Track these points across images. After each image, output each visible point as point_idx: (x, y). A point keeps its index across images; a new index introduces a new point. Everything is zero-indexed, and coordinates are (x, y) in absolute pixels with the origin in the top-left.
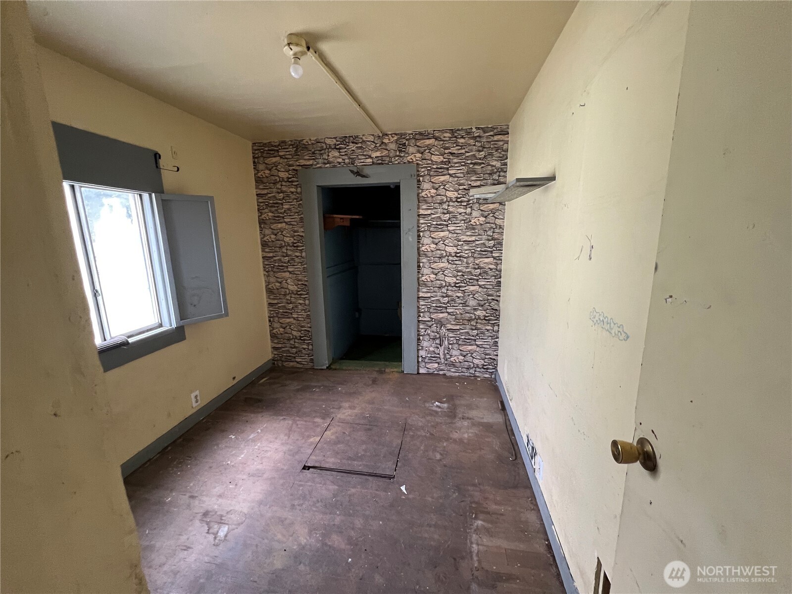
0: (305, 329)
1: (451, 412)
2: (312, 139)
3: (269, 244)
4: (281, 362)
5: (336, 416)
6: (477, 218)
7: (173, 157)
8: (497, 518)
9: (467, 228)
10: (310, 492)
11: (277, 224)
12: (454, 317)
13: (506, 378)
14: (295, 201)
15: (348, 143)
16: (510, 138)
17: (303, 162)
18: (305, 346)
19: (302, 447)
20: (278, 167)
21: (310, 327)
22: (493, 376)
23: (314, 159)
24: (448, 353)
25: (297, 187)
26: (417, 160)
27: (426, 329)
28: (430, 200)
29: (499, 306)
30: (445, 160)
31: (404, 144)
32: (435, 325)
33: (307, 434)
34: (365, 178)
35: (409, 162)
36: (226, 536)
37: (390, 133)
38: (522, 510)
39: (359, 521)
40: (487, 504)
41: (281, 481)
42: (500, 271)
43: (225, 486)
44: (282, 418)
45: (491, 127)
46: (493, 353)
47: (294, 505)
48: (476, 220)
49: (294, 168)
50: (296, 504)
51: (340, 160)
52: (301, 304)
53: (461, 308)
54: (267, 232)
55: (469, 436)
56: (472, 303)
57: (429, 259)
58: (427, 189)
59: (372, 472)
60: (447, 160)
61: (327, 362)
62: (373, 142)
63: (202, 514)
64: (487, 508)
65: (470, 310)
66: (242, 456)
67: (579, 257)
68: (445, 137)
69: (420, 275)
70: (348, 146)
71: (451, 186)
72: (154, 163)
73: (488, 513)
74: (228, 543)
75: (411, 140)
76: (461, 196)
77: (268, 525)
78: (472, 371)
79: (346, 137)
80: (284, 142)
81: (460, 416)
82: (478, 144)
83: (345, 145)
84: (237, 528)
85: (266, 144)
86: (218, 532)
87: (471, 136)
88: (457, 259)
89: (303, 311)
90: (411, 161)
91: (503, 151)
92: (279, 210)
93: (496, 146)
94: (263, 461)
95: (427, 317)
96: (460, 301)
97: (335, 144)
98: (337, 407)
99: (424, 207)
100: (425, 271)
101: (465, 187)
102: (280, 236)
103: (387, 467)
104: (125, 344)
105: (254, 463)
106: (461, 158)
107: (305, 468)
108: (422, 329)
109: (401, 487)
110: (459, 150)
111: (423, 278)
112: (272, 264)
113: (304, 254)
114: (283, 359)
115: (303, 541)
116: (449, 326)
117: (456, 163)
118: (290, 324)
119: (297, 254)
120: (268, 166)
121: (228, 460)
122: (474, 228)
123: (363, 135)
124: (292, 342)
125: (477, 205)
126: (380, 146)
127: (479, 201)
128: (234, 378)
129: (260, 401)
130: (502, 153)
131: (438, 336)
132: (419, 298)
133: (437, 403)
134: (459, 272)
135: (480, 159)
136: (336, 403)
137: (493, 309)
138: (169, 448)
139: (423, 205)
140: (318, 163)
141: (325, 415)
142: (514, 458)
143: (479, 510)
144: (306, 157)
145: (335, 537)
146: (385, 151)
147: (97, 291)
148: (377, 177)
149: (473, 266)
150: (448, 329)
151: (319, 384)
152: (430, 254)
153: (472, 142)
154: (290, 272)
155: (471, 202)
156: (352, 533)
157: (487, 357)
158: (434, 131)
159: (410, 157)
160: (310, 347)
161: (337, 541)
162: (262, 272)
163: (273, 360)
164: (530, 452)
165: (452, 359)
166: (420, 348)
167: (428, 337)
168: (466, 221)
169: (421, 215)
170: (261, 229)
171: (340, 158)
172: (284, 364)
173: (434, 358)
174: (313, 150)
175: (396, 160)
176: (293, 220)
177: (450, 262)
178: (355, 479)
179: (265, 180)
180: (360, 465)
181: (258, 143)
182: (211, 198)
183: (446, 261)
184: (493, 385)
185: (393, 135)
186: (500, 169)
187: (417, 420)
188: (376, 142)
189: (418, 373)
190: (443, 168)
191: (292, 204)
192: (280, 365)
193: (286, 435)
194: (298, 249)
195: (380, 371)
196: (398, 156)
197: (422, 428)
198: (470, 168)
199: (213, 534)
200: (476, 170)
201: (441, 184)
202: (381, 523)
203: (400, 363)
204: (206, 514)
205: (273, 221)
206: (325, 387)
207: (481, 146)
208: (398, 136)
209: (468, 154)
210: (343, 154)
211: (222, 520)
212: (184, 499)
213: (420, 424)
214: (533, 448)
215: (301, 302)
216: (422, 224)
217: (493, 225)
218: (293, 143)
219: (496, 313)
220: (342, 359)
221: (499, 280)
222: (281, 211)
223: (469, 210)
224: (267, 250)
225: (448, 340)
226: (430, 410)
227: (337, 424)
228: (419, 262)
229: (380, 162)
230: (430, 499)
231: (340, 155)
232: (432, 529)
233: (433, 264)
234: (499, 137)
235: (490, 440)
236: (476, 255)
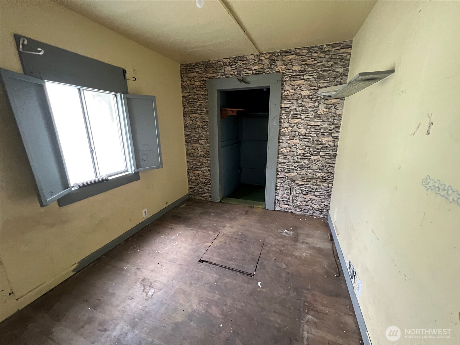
0: (208, 178)
1: (295, 237)
2: (215, 60)
3: (189, 126)
4: (193, 196)
5: (222, 232)
6: (322, 109)
7: (134, 73)
8: (323, 316)
9: (314, 117)
10: (202, 277)
11: (193, 114)
12: (301, 176)
13: (335, 219)
14: (204, 100)
15: (238, 61)
16: (353, 50)
17: (209, 75)
18: (207, 188)
19: (200, 248)
20: (195, 79)
21: (210, 177)
22: (326, 217)
23: (216, 73)
24: (295, 199)
25: (205, 91)
26: (282, 70)
27: (282, 183)
28: (289, 97)
29: (334, 171)
30: (302, 69)
31: (274, 60)
32: (288, 181)
33: (204, 240)
34: (247, 84)
35: (277, 72)
36: (152, 295)
37: (265, 52)
38: (342, 314)
39: (229, 300)
40: (316, 304)
41: (186, 268)
42: (337, 146)
43: (155, 265)
44: (190, 229)
45: (338, 43)
46: (326, 201)
47: (192, 283)
48: (321, 111)
49: (204, 79)
50: (193, 283)
51: (232, 73)
52: (205, 163)
53: (307, 170)
54: (188, 119)
55: (306, 255)
56: (314, 167)
57: (286, 137)
58: (288, 90)
59: (240, 270)
60: (303, 69)
61: (219, 198)
62: (254, 59)
63: (141, 280)
64: (316, 308)
65: (312, 172)
66: (167, 249)
67: (414, 133)
68: (303, 53)
69: (280, 148)
70: (237, 63)
71: (305, 88)
72: (123, 76)
73: (317, 311)
74: (153, 299)
75: (279, 56)
76: (312, 94)
77: (176, 293)
78: (311, 212)
79: (236, 57)
80: (199, 63)
81: (301, 241)
82: (327, 56)
83: (235, 62)
84: (159, 292)
85: (188, 65)
86: (148, 292)
87: (322, 51)
88: (306, 137)
89: (207, 167)
90: (278, 71)
91: (346, 60)
92: (195, 106)
93: (341, 57)
94: (178, 253)
95: (282, 175)
96: (306, 166)
97: (229, 62)
98: (222, 226)
99: (285, 102)
100: (283, 145)
101: (315, 88)
102: (194, 122)
103: (250, 268)
104: (107, 180)
105: (172, 254)
106: (313, 67)
107: (201, 261)
108: (279, 182)
109: (258, 283)
110: (313, 61)
111: (282, 150)
112: (190, 139)
113: (208, 133)
114: (195, 194)
115: (195, 307)
116: (297, 182)
117: (310, 71)
118: (199, 174)
119: (204, 133)
120: (189, 79)
121: (159, 250)
122: (320, 116)
123: (247, 55)
124: (200, 185)
125: (323, 101)
126: (258, 62)
127: (325, 97)
128: (167, 203)
129: (179, 217)
130: (345, 62)
131: (289, 188)
132: (278, 162)
133: (285, 230)
134: (307, 146)
135: (328, 67)
136: (223, 224)
137: (329, 172)
138: (130, 239)
139: (284, 101)
140: (218, 76)
141: (215, 230)
142: (338, 275)
143: (310, 308)
144: (211, 72)
145: (213, 308)
146: (261, 65)
147: (93, 150)
148: (255, 83)
149: (317, 143)
150: (296, 184)
151: (214, 211)
152: (287, 134)
153: (323, 55)
154: (200, 143)
155: (319, 98)
156: (225, 308)
157: (322, 204)
158: (296, 49)
159: (277, 69)
160: (210, 189)
161: (214, 311)
162: (184, 143)
163: (189, 194)
164: (351, 273)
165: (298, 203)
166: (277, 194)
167: (282, 188)
168: (314, 112)
169: (283, 107)
170: (184, 117)
171: (232, 71)
172: (195, 197)
173: (286, 201)
174: (215, 67)
175: (268, 71)
176: (202, 112)
177: (301, 139)
178: (229, 272)
179: (187, 87)
180: (233, 264)
181: (184, 64)
182: (154, 97)
183: (298, 139)
184: (325, 222)
185: (267, 54)
186: (342, 74)
187: (271, 240)
188: (256, 59)
189: (275, 210)
190: (300, 75)
191: (202, 102)
192: (193, 198)
193: (192, 239)
194: (204, 130)
195: (250, 206)
196: (270, 68)
197: (275, 246)
198: (320, 74)
199: (146, 293)
200: (324, 75)
201: (298, 86)
202: (243, 304)
203: (264, 203)
204: (143, 280)
205: (191, 113)
206: (217, 213)
207: (330, 58)
208: (270, 54)
209: (319, 64)
210: (234, 68)
211: (152, 285)
212: (133, 269)
213: (274, 243)
214: (353, 272)
215: (206, 161)
216: (283, 114)
217: (333, 114)
218: (204, 63)
219: (331, 175)
220: (228, 197)
221: (335, 152)
222: (196, 106)
223: (317, 104)
224: (187, 130)
225: (296, 191)
226: (281, 235)
227: (222, 236)
228: (279, 139)
229: (257, 72)
230: (276, 294)
231: (232, 69)
232: (277, 315)
233: (289, 141)
234: (344, 50)
235: (320, 260)
236: (319, 135)
